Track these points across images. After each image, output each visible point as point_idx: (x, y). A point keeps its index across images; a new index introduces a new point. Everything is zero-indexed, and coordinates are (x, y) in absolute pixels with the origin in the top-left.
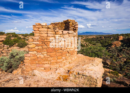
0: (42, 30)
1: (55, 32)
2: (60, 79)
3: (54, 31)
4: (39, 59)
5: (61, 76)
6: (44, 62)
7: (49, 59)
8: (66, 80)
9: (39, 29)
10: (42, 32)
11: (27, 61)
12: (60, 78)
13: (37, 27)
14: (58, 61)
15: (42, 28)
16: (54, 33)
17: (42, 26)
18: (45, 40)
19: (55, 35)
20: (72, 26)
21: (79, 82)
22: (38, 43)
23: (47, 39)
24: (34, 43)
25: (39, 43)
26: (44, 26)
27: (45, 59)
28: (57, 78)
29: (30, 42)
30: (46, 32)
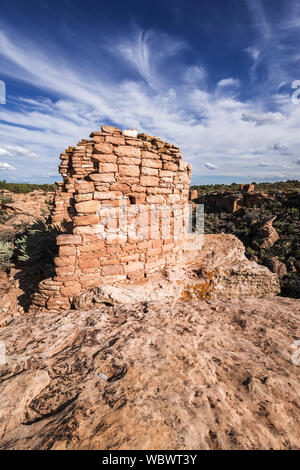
0: (127, 153)
1: (163, 163)
2: (191, 297)
3: (161, 159)
4: (112, 250)
5: (188, 287)
6: (128, 258)
7: (141, 246)
8: (208, 294)
9: (116, 149)
10: (126, 160)
11: (67, 260)
12: (188, 293)
13: (108, 139)
14: (166, 248)
15: (127, 144)
16: (160, 165)
17: (127, 138)
18: (134, 188)
19: (162, 172)
20: (165, 153)
21: (238, 292)
22: (111, 195)
23: (138, 184)
24: (97, 195)
25: (114, 197)
26: (131, 138)
27: (130, 247)
28: (180, 295)
29: (84, 191)
30: (139, 161)
